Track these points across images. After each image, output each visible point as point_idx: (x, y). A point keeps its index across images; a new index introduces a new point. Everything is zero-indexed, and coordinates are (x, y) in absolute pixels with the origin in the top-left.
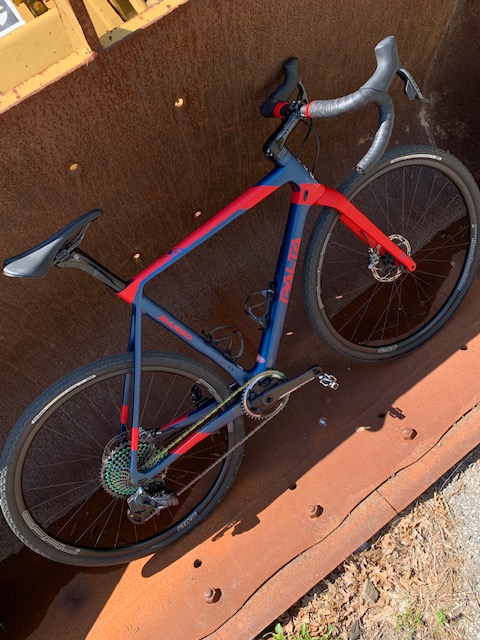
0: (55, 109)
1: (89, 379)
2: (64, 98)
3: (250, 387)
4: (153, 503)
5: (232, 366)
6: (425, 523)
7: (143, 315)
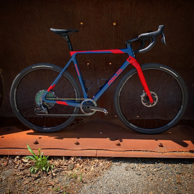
0: (84, 6)
1: (50, 67)
2: (86, 4)
3: (86, 101)
4: (42, 108)
5: (85, 92)
6: (101, 164)
7: (72, 61)
